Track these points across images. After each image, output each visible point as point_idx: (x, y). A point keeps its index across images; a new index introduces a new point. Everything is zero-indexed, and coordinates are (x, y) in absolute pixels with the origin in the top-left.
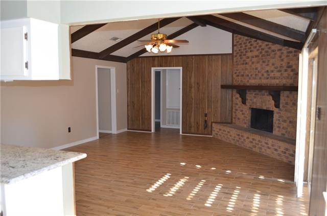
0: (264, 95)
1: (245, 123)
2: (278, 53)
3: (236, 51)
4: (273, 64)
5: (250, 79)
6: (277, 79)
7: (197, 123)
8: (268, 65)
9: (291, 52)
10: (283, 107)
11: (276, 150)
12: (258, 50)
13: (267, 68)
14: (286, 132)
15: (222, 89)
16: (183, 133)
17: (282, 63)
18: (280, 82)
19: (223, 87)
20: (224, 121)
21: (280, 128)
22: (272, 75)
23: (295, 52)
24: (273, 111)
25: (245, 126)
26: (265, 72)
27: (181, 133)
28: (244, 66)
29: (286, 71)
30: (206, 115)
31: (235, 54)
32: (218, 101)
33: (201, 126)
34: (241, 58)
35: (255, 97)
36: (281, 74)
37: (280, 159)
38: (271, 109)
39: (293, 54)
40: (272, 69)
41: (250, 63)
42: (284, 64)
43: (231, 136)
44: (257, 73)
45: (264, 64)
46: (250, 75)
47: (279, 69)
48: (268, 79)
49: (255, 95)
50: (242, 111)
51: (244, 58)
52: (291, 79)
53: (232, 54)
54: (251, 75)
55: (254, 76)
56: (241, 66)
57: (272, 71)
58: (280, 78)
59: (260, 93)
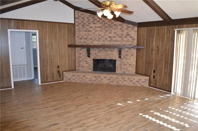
0: (107, 51)
1: (90, 69)
2: (119, 27)
3: (77, 22)
4: (115, 33)
5: (93, 41)
6: (119, 41)
7: (52, 74)
8: (110, 33)
9: (130, 27)
10: (124, 57)
11: (131, 81)
12: (101, 23)
13: (110, 35)
14: (127, 70)
15: (69, 48)
16: (41, 83)
17: (122, 32)
18: (121, 43)
19: (69, 46)
20: (71, 70)
21: (122, 69)
22: (114, 39)
23: (133, 27)
24: (116, 60)
25: (90, 71)
26: (108, 37)
27: (40, 83)
28: (87, 32)
29: (126, 37)
30: (58, 67)
31: (76, 24)
32: (66, 56)
33: (55, 76)
34: (84, 27)
35: (99, 52)
36: (122, 39)
37: (135, 86)
38: (114, 59)
39: (131, 28)
40: (114, 36)
41: (94, 31)
42: (124, 33)
43: (87, 78)
44: (101, 37)
45: (107, 33)
46: (93, 38)
47: (120, 36)
48: (111, 41)
49: (99, 51)
50: (85, 61)
51: (87, 27)
52: (130, 42)
53: (74, 24)
54: (95, 39)
55: (97, 39)
56: (84, 32)
57: (115, 37)
58: (121, 41)
59: (103, 50)
